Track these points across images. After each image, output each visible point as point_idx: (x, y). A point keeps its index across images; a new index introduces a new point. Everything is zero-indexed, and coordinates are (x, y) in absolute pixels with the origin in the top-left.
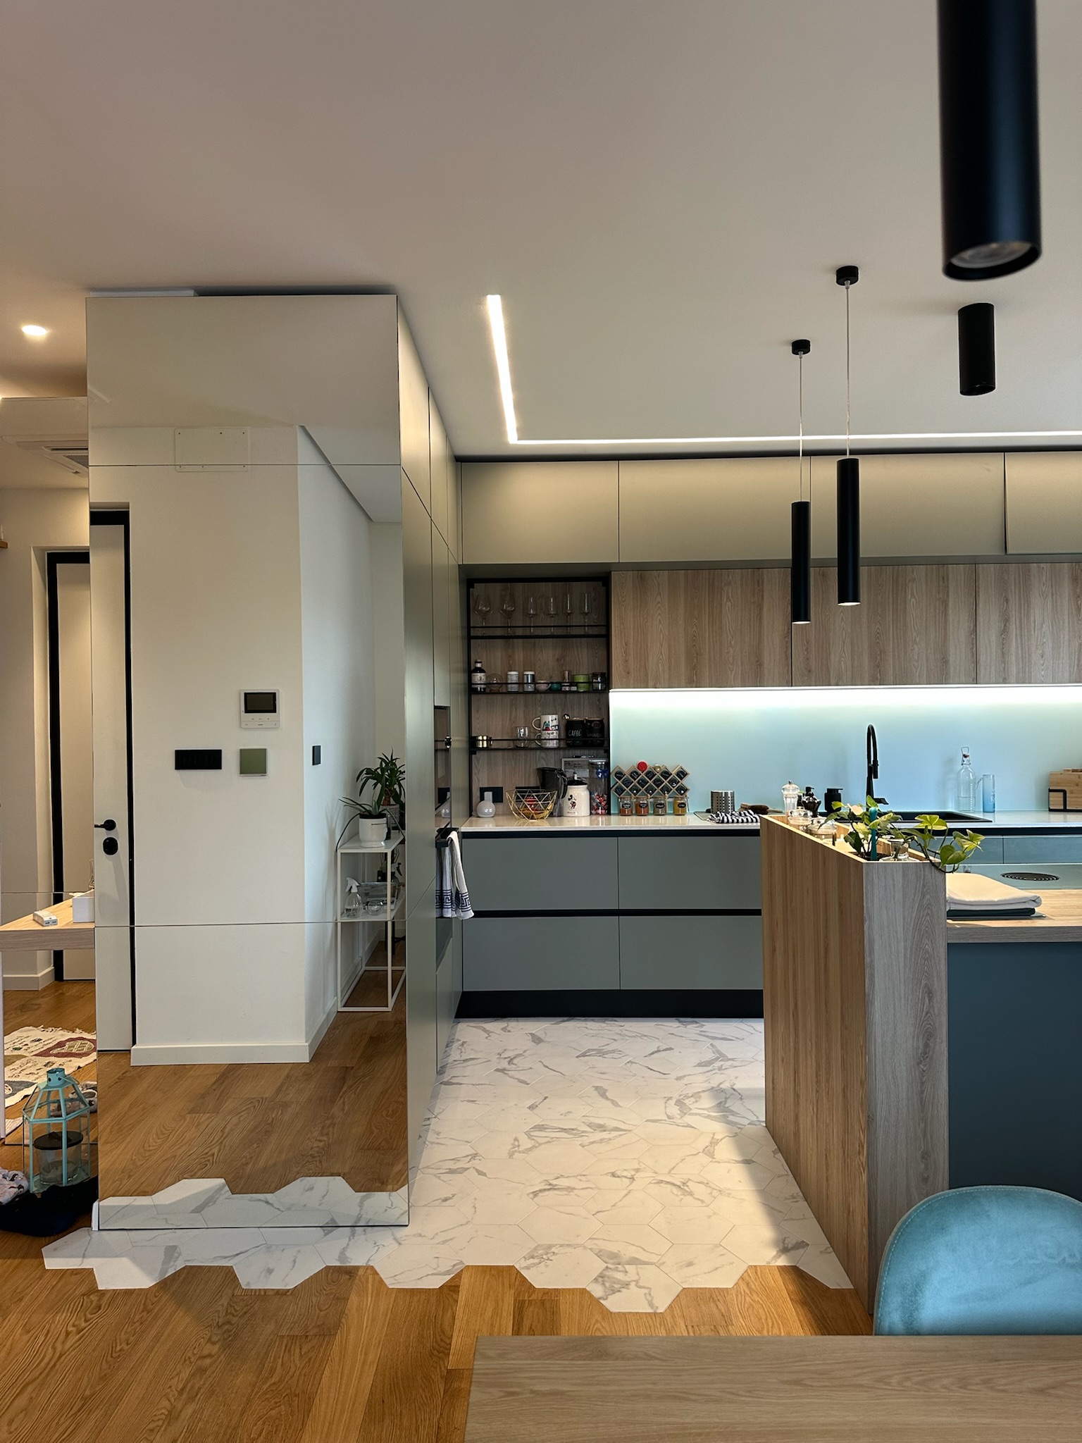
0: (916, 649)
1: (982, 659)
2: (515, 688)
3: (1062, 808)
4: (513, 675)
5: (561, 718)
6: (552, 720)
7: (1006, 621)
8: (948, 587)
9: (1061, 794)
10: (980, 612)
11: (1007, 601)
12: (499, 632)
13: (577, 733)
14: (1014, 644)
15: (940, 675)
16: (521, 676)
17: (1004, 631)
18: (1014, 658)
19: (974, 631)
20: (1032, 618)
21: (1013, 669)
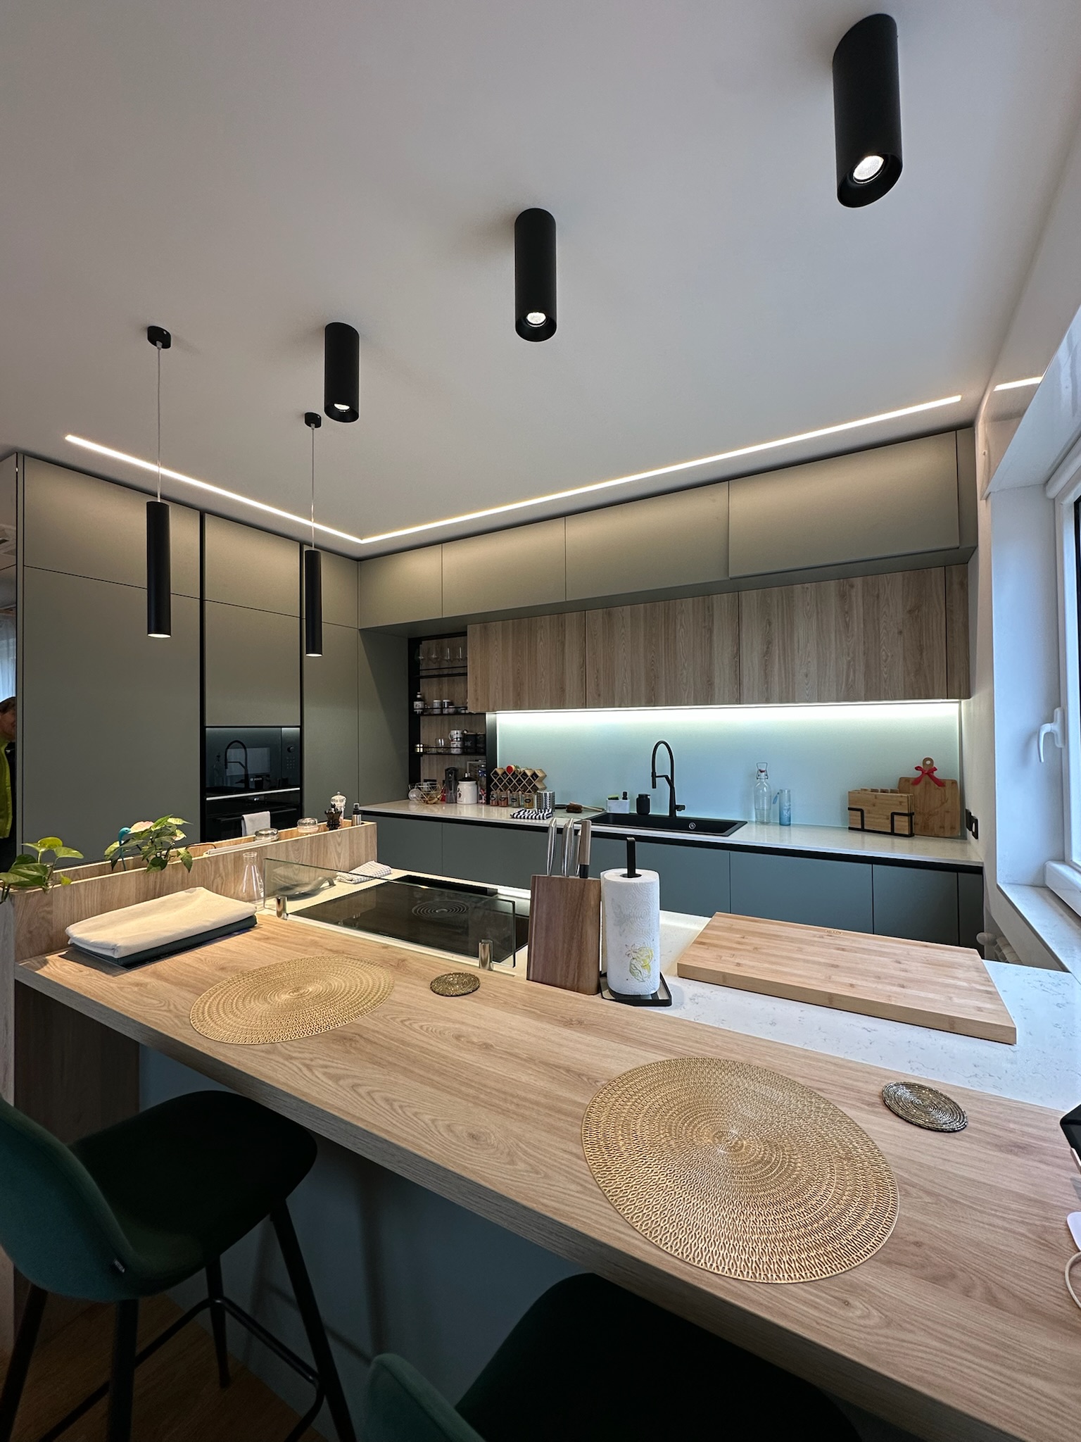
0: (685, 674)
1: (745, 681)
2: (437, 711)
3: (860, 827)
4: (436, 703)
5: (462, 733)
6: (456, 734)
7: (769, 643)
8: (712, 615)
9: (859, 813)
10: (743, 636)
11: (770, 623)
12: (436, 673)
13: (468, 744)
14: (777, 666)
15: (705, 696)
16: (442, 704)
17: (767, 653)
18: (777, 679)
19: (737, 655)
20: (796, 639)
21: (776, 689)
